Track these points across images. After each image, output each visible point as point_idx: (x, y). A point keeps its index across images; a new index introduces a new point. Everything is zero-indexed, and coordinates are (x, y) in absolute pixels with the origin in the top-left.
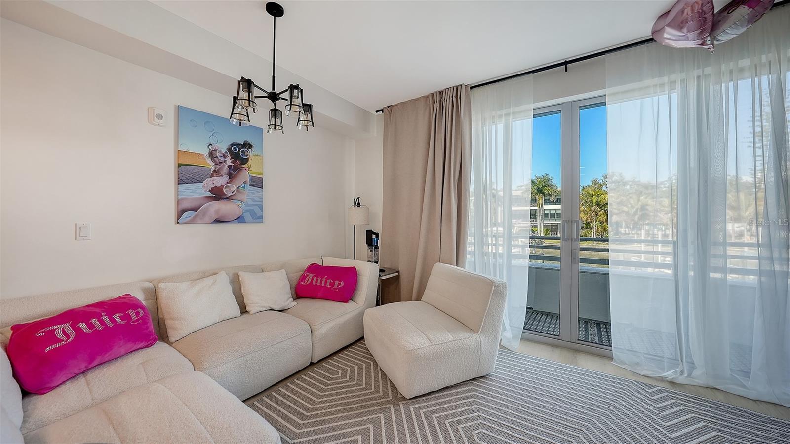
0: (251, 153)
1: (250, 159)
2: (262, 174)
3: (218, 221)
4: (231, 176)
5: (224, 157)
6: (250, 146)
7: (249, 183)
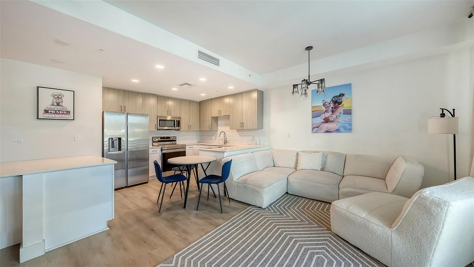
1: (343, 101)
2: (351, 107)
3: (327, 132)
7: (342, 113)
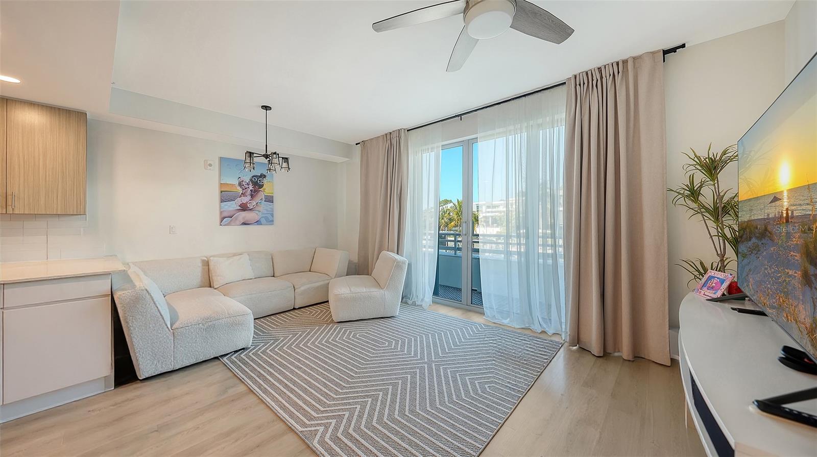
1: (265, 185)
5: (248, 184)
7: (264, 200)
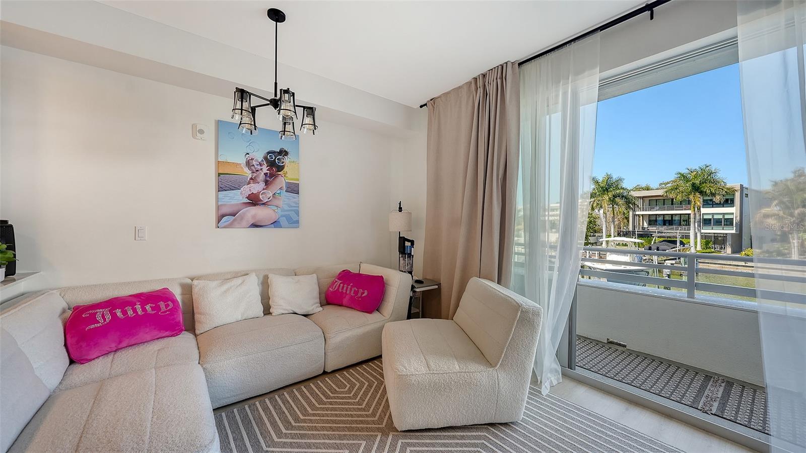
0: (287, 160)
1: (286, 166)
2: (298, 180)
3: (255, 226)
4: (267, 183)
5: (261, 165)
6: (286, 153)
7: (285, 189)
